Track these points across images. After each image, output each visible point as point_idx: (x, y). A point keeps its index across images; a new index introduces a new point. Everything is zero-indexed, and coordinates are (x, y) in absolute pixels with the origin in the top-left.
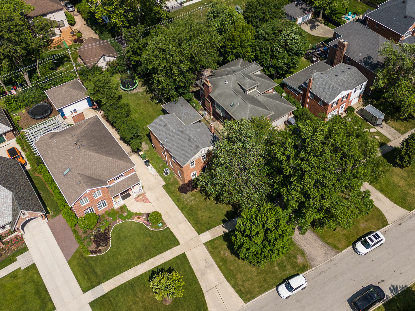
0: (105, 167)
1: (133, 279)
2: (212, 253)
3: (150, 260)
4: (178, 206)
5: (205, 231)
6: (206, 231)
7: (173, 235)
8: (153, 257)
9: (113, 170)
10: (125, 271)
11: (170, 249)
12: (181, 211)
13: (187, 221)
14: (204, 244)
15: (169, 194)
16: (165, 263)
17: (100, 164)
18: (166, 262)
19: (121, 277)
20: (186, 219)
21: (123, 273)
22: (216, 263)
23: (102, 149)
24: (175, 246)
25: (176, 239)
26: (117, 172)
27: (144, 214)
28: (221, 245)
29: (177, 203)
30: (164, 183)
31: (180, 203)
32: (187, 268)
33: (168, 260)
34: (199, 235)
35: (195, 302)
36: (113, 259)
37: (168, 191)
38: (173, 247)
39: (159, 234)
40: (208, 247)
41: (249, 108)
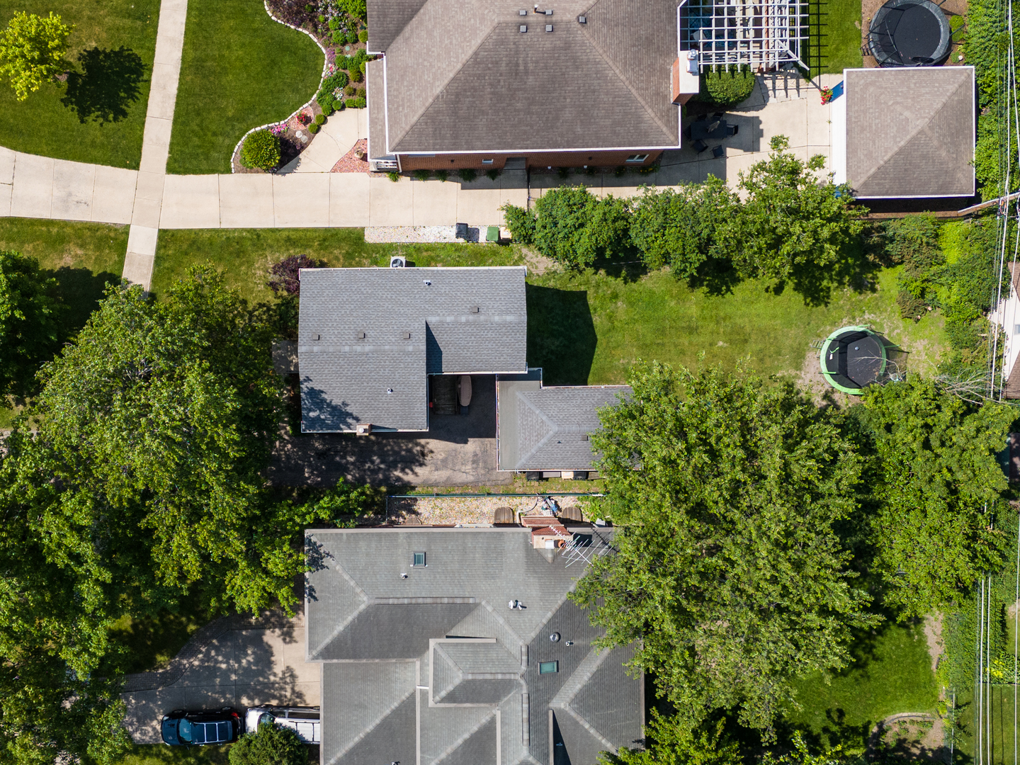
0: (426, 63)
1: (156, 27)
2: (94, 228)
3: (176, 85)
4: (273, 231)
5: (159, 248)
6: (157, 253)
7: (202, 172)
8: (178, 96)
9: (405, 83)
10: (187, 18)
11: (172, 144)
12: (255, 230)
13: (217, 226)
14: (128, 226)
15: (327, 230)
16: (144, 114)
17: (439, 55)
18: (145, 116)
19: (178, 5)
20: (224, 226)
21: (185, 13)
22: (64, 221)
23: (491, 85)
24: (170, 158)
25: (186, 171)
26: (395, 93)
27: (311, 139)
28: (98, 260)
29: (284, 234)
30: (370, 238)
31: (278, 241)
32: (95, 153)
33: (146, 125)
34: (160, 230)
35: (12, 120)
36: (234, 8)
37: (337, 234)
38: (170, 153)
39: (227, 141)
40: (116, 230)
41: (358, 590)
